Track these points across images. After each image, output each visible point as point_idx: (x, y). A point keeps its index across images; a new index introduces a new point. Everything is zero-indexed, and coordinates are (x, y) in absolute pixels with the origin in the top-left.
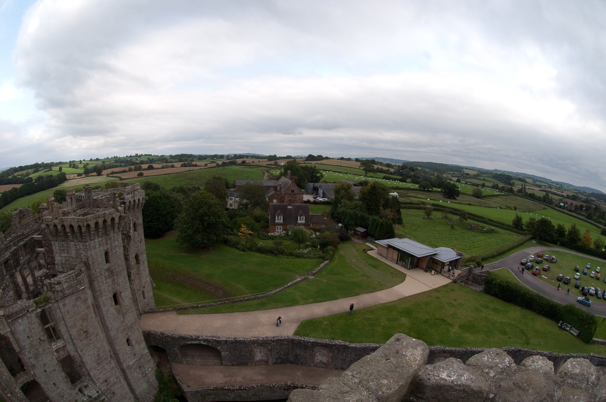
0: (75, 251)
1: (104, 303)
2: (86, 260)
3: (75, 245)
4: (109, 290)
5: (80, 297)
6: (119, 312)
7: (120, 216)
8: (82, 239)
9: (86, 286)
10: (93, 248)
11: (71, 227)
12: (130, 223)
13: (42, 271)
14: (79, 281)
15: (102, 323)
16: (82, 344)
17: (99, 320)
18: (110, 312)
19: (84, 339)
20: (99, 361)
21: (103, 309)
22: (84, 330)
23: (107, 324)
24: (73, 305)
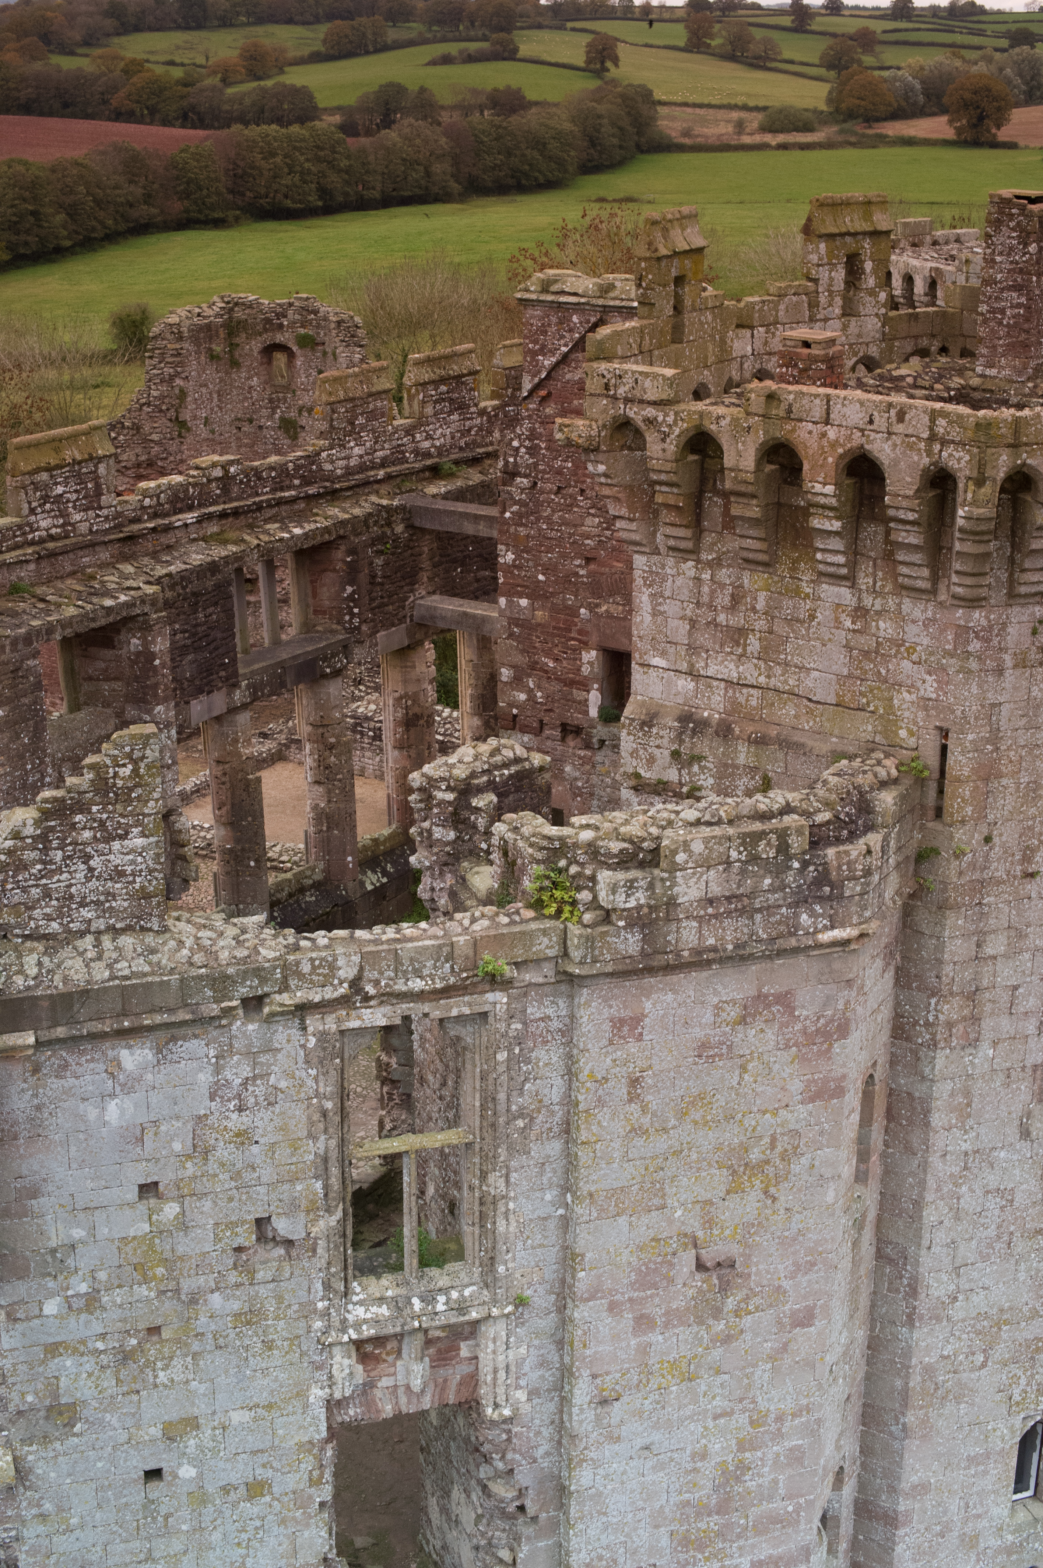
0: (840, 656)
3: (860, 612)
9: (870, 926)
11: (861, 467)
14: (823, 878)
15: (881, 1241)
16: (644, 1350)
17: (872, 1215)
18: (992, 1179)
19: (673, 1318)
20: (714, 1522)
21: (939, 1140)
22: (709, 1256)
23: (926, 1261)
24: (703, 1047)
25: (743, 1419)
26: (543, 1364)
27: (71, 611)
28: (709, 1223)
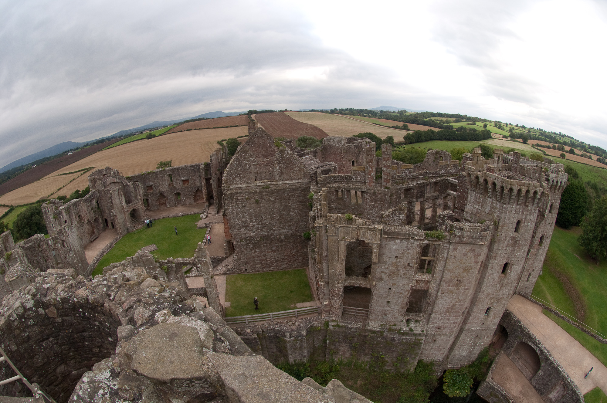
0: (489, 208)
1: (493, 266)
2: (497, 220)
3: (492, 202)
4: (504, 257)
5: (474, 250)
6: (500, 281)
7: (543, 192)
8: (501, 199)
9: (486, 243)
10: (509, 213)
11: (494, 184)
12: (548, 203)
13: (448, 211)
14: (482, 236)
15: (479, 282)
16: (448, 289)
17: (479, 278)
18: (493, 277)
19: (452, 286)
20: (450, 310)
21: (489, 271)
22: (459, 279)
23: (483, 285)
24: (464, 254)
25: (457, 299)
26: (437, 287)
27: (405, 186)
28: (459, 275)
